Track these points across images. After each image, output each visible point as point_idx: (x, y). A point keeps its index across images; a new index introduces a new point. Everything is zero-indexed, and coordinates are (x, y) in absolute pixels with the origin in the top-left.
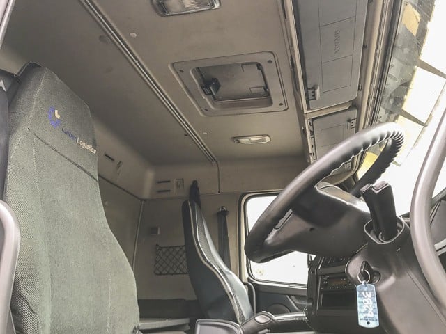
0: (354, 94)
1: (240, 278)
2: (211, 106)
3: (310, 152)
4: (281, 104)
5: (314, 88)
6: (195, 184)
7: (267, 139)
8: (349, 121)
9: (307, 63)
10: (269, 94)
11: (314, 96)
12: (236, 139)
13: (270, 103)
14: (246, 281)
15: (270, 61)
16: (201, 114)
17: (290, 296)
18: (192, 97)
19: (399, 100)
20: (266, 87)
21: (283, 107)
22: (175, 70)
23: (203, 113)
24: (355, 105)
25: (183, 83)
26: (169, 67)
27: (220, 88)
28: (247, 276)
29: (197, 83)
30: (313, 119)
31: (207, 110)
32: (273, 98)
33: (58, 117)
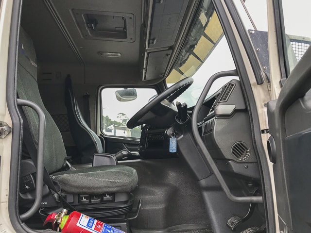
0: (172, 43)
1: (96, 133)
2: (90, 34)
3: (144, 67)
4: (131, 39)
5: (154, 39)
6: (69, 76)
7: (119, 55)
8: (167, 55)
9: (153, 29)
10: (126, 32)
11: (153, 43)
12: (101, 53)
13: (125, 37)
14: (100, 136)
15: (131, 18)
16: (82, 37)
17: (124, 144)
18: (79, 27)
19: (193, 47)
20: (125, 28)
21: (132, 41)
22: (73, 13)
23: (84, 37)
24: (172, 48)
25: (76, 19)
26: (70, 10)
27: (97, 25)
28: (100, 133)
29: (85, 21)
30: (149, 53)
31: (86, 35)
32: (128, 35)
33: (23, 48)
